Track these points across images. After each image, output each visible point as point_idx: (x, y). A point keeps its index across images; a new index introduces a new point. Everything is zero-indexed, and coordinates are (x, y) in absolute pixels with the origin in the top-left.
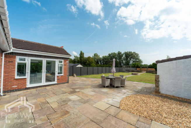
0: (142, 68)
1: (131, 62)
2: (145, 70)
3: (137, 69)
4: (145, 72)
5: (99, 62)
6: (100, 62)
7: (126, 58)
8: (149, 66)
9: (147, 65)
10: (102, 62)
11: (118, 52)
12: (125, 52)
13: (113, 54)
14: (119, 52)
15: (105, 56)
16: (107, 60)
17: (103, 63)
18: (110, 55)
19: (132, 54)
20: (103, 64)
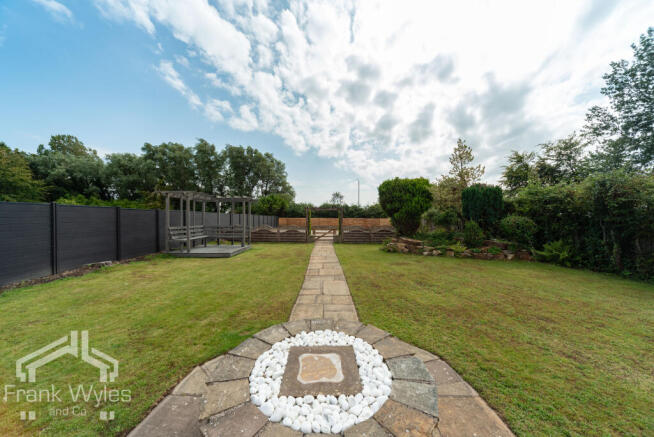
1: (257, 193)
7: (237, 176)
11: (198, 143)
13: (174, 151)
14: (203, 141)
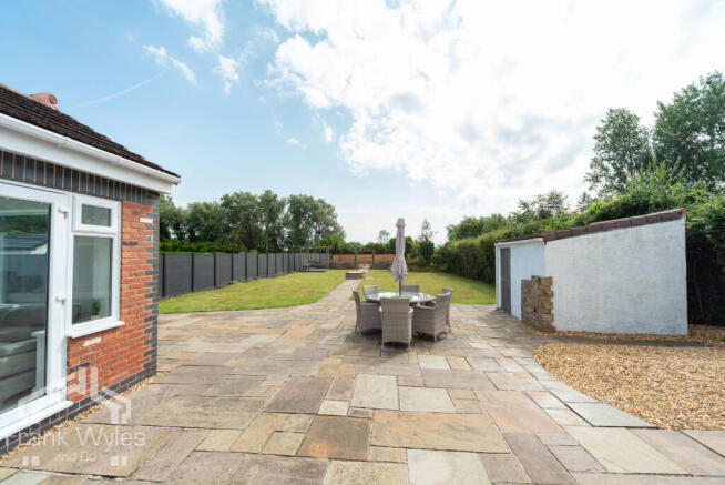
0: (359, 253)
2: (365, 263)
3: (334, 257)
4: (368, 266)
5: (171, 230)
6: (176, 227)
7: (294, 219)
8: (367, 246)
9: (359, 244)
10: (184, 229)
11: (263, 193)
12: (292, 197)
13: (245, 199)
14: (268, 192)
15: (201, 202)
16: (211, 222)
17: (191, 232)
18: (227, 202)
19: (315, 207)
20: (193, 238)
